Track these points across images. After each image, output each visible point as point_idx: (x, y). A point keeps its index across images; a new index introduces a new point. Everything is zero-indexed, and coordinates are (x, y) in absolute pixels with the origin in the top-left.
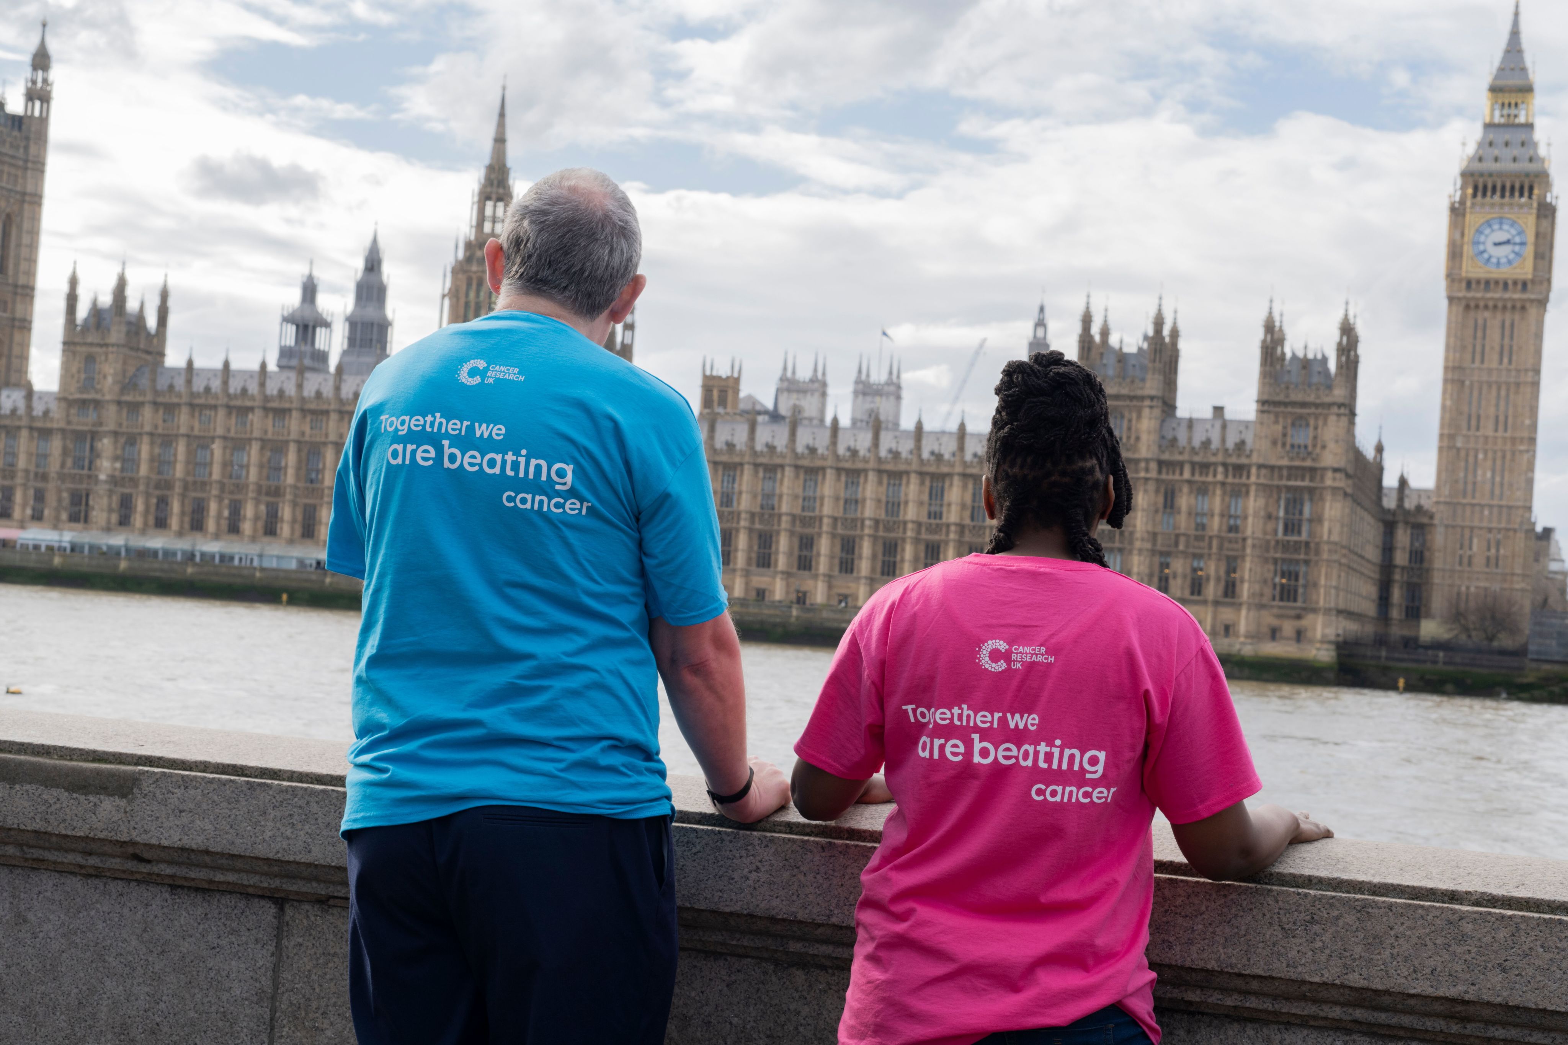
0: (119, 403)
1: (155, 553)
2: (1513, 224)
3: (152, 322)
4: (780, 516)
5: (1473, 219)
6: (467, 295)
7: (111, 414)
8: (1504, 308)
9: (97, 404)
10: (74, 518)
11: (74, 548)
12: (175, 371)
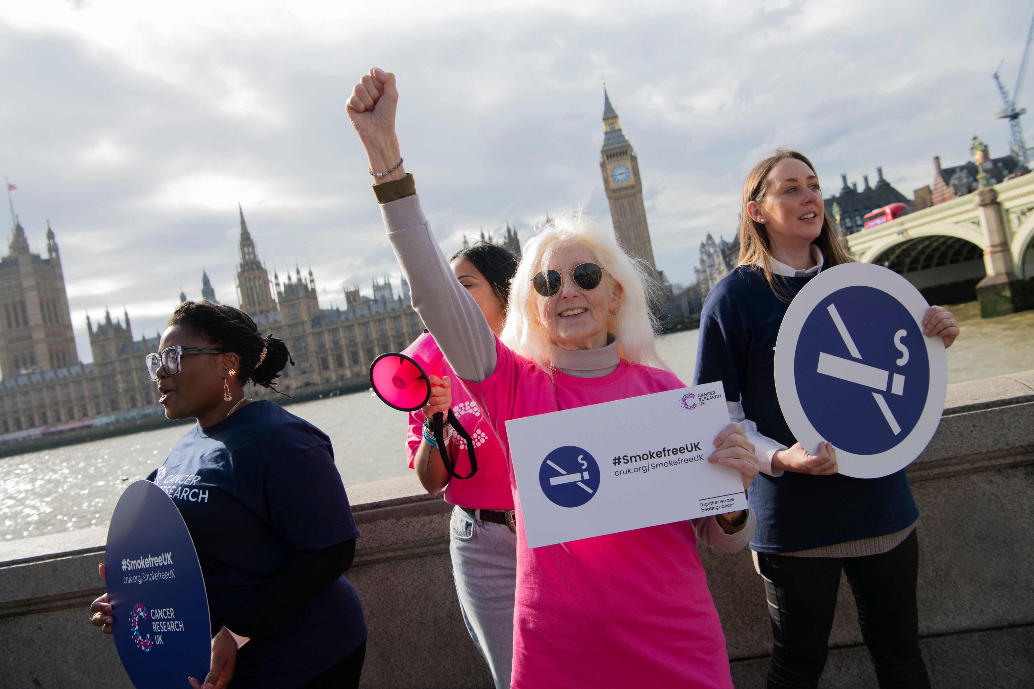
0: (120, 360)
1: (150, 415)
2: (623, 166)
3: (124, 326)
4: (388, 337)
5: (609, 167)
6: (246, 285)
7: (117, 364)
8: (628, 197)
9: (111, 363)
10: (114, 409)
11: (117, 421)
12: (139, 343)
